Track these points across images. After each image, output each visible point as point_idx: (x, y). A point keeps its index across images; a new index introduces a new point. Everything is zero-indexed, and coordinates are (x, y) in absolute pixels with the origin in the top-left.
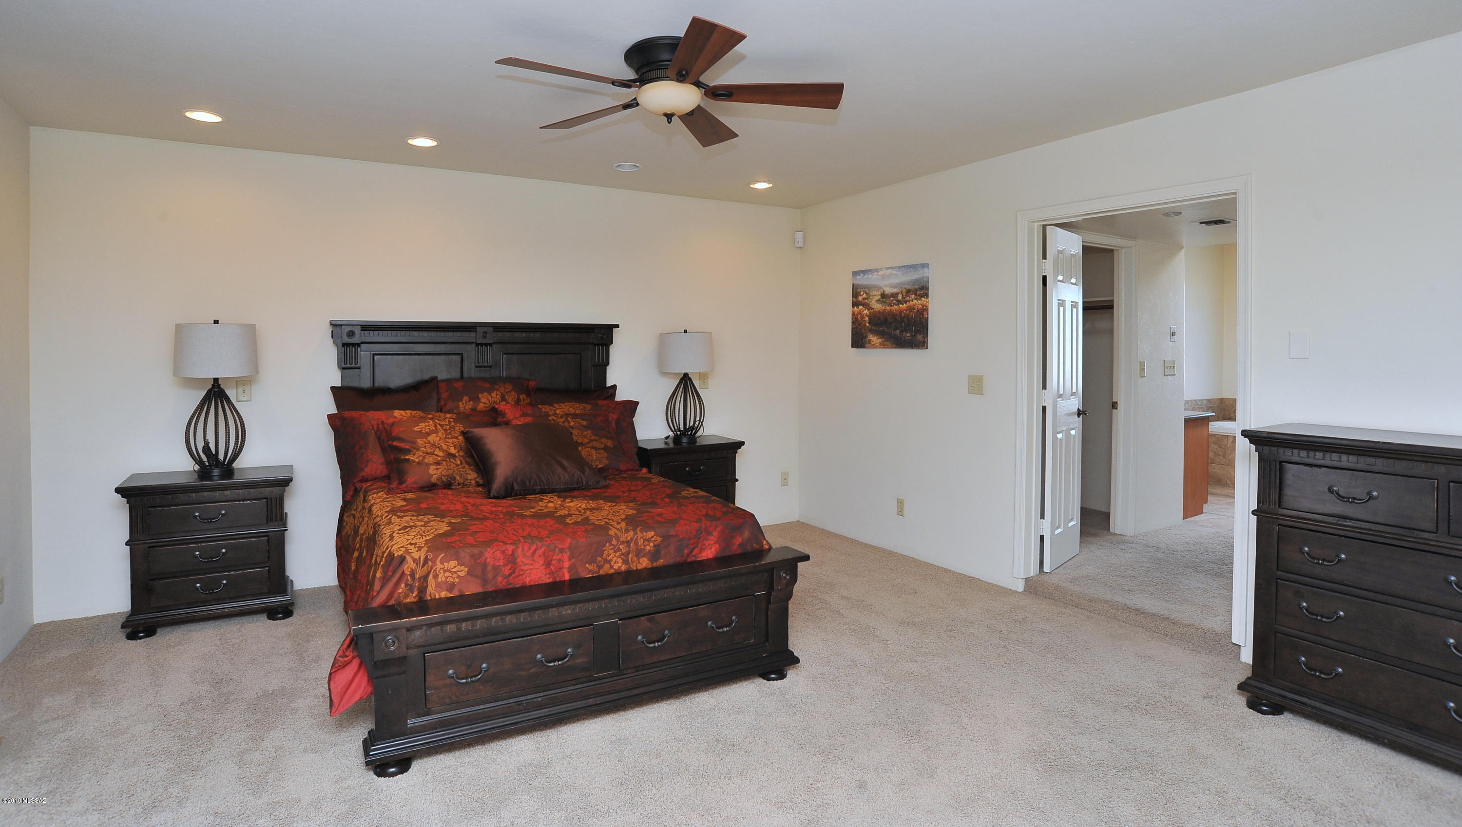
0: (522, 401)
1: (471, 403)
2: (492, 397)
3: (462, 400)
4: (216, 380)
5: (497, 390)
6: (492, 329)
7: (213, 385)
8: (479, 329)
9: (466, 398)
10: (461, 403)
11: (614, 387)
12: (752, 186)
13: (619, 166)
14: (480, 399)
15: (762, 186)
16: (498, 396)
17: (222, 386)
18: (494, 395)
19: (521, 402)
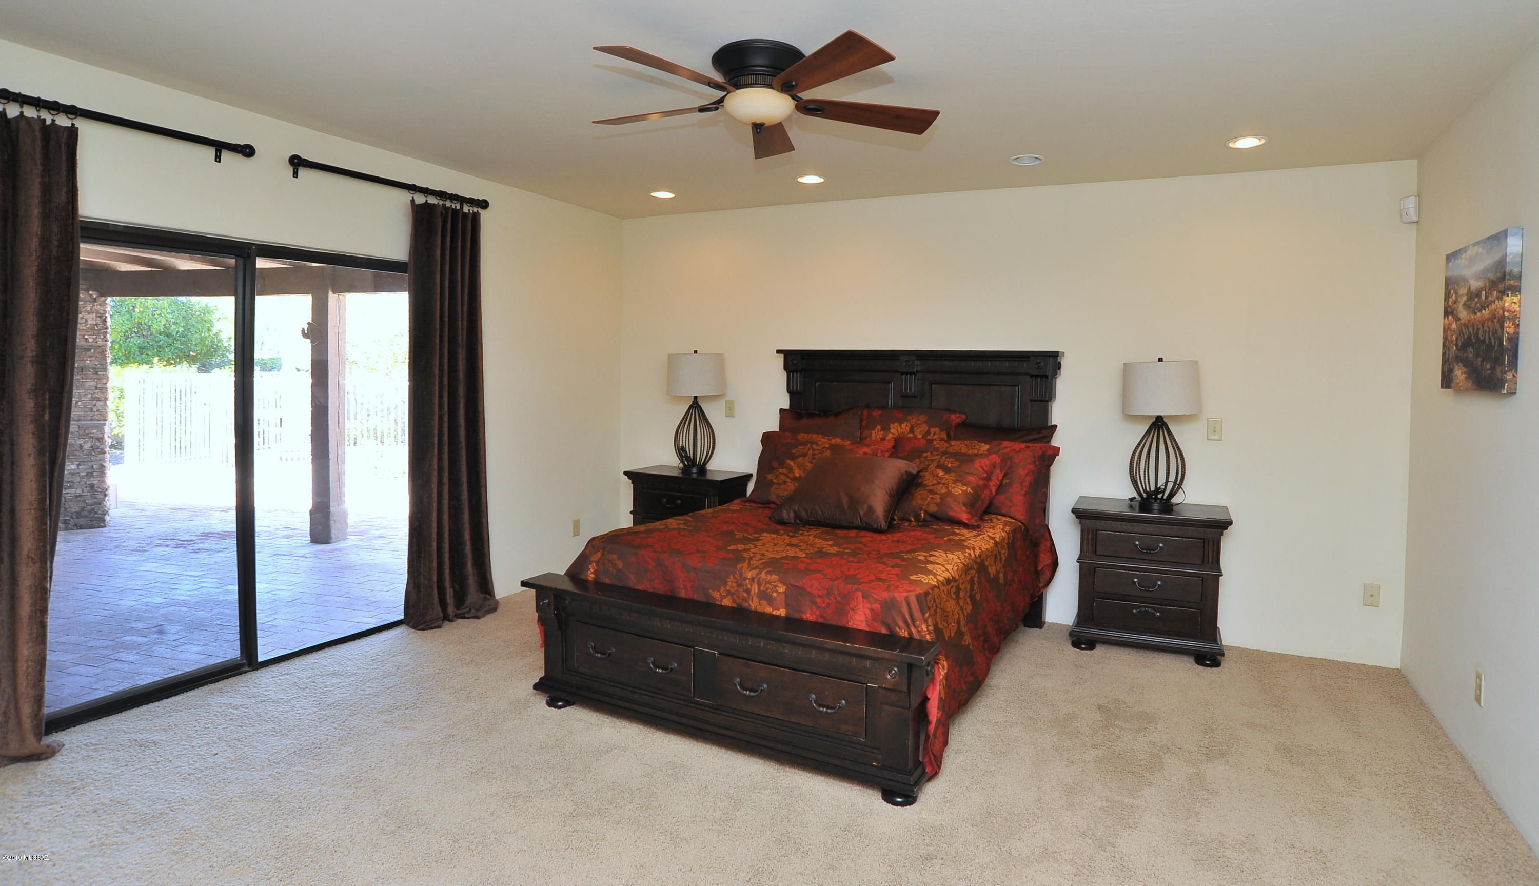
0: (932, 435)
1: (882, 432)
2: (901, 428)
3: (875, 429)
4: (695, 398)
5: (908, 421)
6: (914, 357)
7: (693, 402)
8: (901, 357)
9: (879, 427)
10: (873, 432)
11: (1055, 426)
12: (1231, 145)
13: (1017, 159)
14: (890, 429)
15: (1248, 143)
16: (907, 427)
17: (699, 403)
18: (903, 426)
19: (930, 435)
